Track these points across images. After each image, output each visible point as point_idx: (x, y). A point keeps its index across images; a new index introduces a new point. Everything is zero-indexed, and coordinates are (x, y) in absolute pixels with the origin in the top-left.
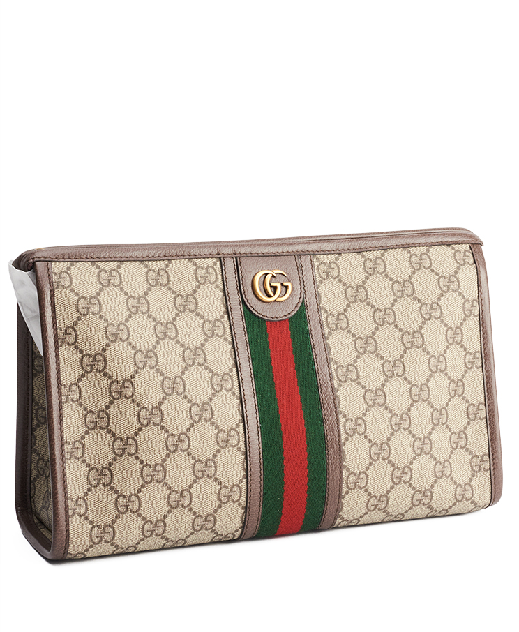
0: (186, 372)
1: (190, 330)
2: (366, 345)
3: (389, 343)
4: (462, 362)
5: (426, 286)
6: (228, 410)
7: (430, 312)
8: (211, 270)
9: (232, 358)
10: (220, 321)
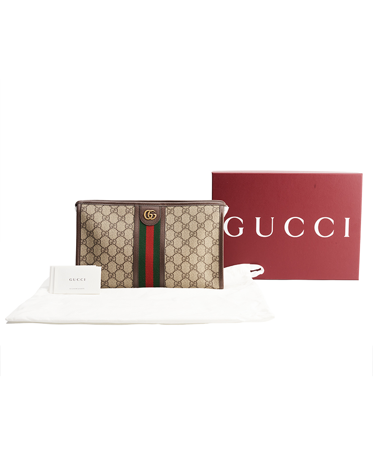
0: (117, 238)
1: (121, 226)
2: (178, 235)
3: (186, 234)
4: (211, 243)
5: (201, 218)
6: (129, 250)
7: (201, 226)
8: (131, 209)
9: (133, 235)
10: (131, 224)
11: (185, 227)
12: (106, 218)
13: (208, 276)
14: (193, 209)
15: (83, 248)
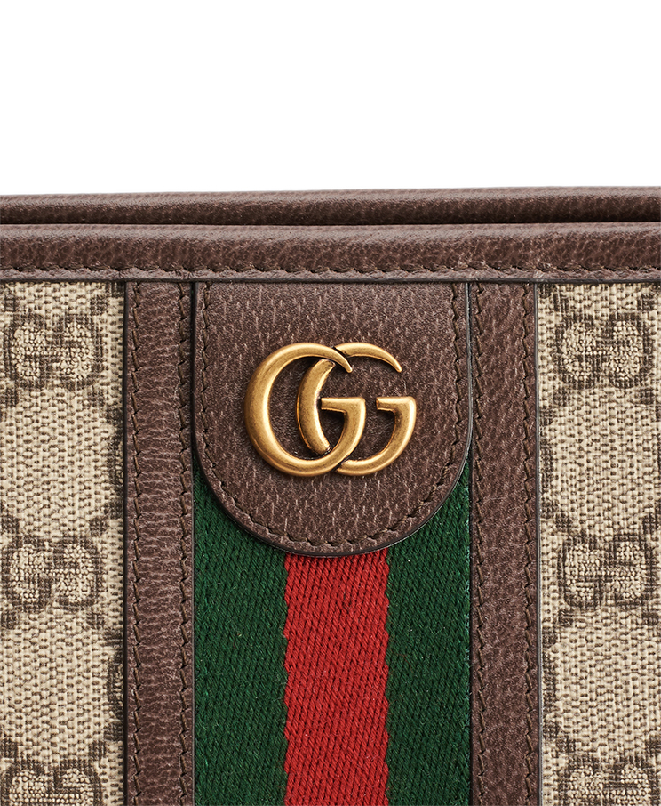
8: (75, 331)
9: (113, 701)
10: (86, 544)
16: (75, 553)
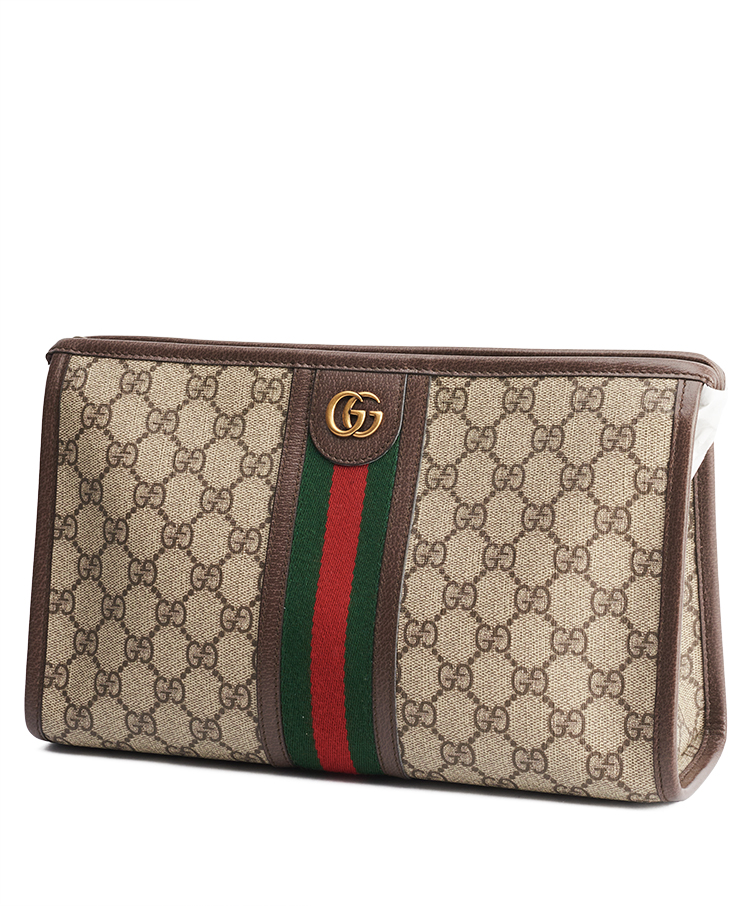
0: (199, 520)
1: (223, 463)
2: (472, 516)
3: (504, 517)
4: (624, 563)
5: (583, 438)
6: (243, 580)
7: (576, 478)
8: (276, 384)
9: (269, 509)
10: (269, 456)
11: (507, 479)
12: (165, 421)
13: (603, 726)
14: (554, 393)
15: (63, 556)
16: (265, 459)
